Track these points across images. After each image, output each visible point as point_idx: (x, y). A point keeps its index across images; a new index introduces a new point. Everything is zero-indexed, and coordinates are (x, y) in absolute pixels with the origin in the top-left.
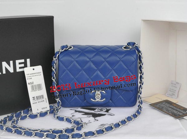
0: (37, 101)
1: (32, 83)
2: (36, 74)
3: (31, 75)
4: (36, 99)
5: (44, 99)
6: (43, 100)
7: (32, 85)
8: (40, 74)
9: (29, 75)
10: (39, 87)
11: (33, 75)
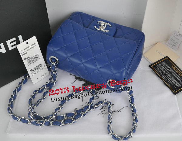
0: (36, 72)
1: (28, 57)
2: (31, 47)
3: (25, 50)
4: (34, 70)
5: (43, 67)
6: (41, 68)
7: (28, 59)
8: (35, 45)
9: (24, 51)
10: (36, 58)
11: (28, 49)
